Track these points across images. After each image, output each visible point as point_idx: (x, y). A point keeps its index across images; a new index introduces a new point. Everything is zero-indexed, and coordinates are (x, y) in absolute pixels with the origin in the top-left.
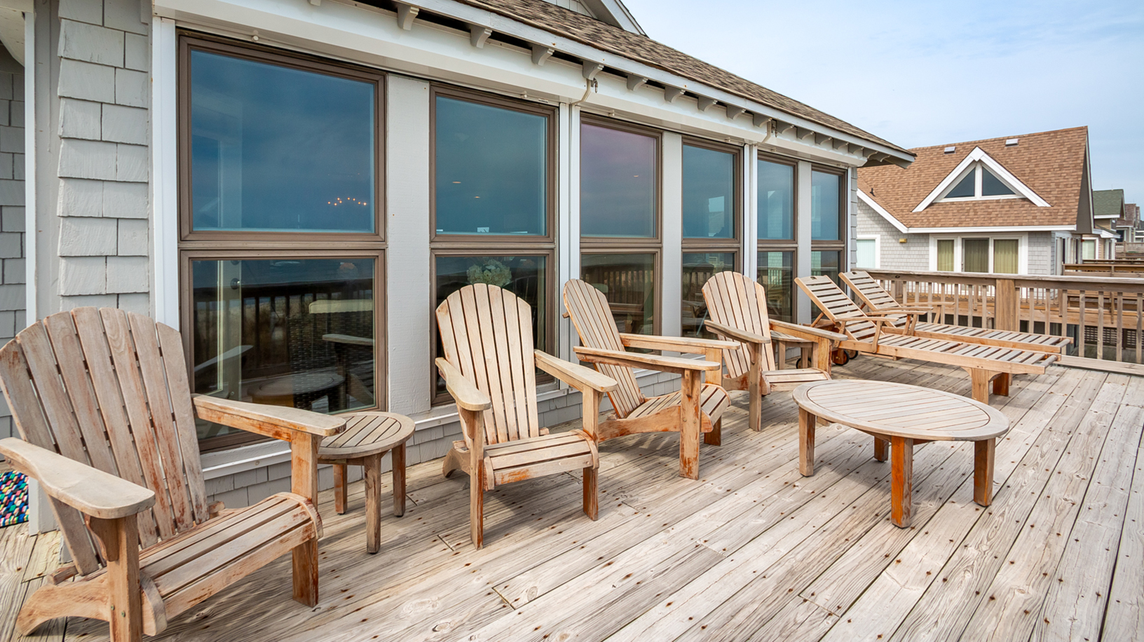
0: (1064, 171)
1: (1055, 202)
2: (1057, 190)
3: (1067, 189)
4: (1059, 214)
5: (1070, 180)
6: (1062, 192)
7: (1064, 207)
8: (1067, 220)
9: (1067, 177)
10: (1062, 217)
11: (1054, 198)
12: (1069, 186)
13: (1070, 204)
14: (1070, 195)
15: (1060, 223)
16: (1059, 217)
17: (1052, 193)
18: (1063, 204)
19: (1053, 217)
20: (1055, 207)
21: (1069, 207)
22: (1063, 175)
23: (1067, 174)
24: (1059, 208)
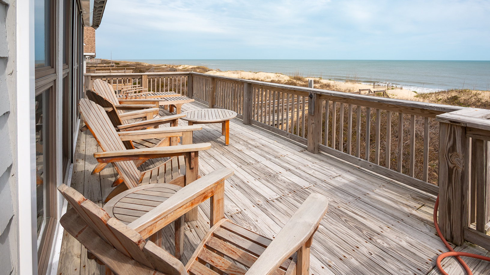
0: (89, 31)
1: (87, 43)
2: (87, 38)
3: (91, 39)
4: (89, 48)
5: (91, 35)
6: (89, 40)
7: (90, 46)
8: (92, 51)
9: (90, 34)
10: (90, 50)
11: (86, 42)
12: (91, 37)
13: (93, 45)
14: (92, 41)
15: (90, 52)
16: (89, 50)
17: (86, 39)
18: (90, 45)
19: (87, 49)
20: (87, 46)
21: (92, 46)
22: (88, 33)
23: (90, 33)
24: (89, 46)
